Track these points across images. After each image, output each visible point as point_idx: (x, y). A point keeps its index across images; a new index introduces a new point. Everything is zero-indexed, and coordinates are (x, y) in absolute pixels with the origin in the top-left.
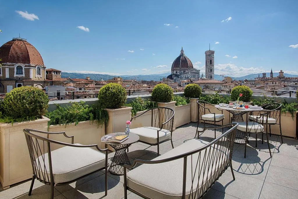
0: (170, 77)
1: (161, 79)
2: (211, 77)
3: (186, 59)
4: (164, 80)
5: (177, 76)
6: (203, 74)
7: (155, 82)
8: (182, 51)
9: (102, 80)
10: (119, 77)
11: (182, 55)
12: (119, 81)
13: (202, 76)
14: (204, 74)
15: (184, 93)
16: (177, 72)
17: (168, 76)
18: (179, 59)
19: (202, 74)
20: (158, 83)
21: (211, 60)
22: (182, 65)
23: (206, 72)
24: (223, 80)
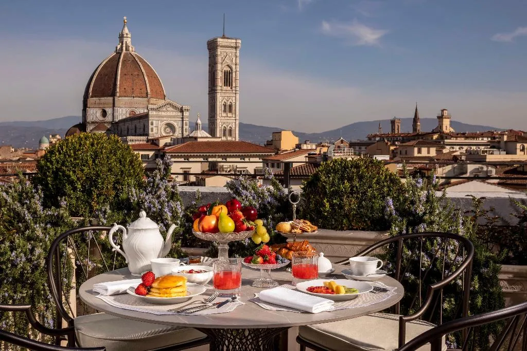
16: (104, 114)
21: (227, 73)
22: (125, 89)
23: (209, 114)
24: (268, 141)
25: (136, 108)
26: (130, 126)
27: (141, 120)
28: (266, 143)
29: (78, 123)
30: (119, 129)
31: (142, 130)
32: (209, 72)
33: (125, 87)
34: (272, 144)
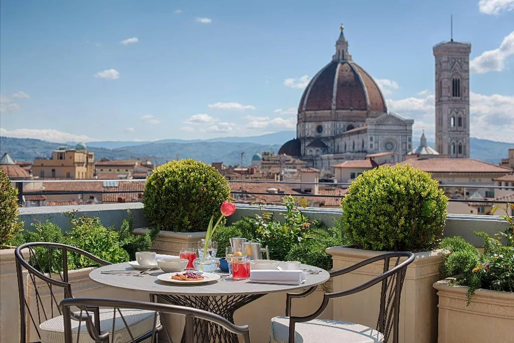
0: (293, 148)
1: (255, 158)
2: (460, 151)
3: (356, 77)
4: (267, 160)
5: (318, 142)
6: (426, 136)
7: (230, 167)
8: (342, 43)
9: (9, 160)
10: (80, 148)
11: (341, 57)
12: (80, 164)
13: (423, 143)
14: (431, 138)
15: (140, 206)
16: (320, 129)
17: (283, 146)
18: (327, 73)
19: (423, 139)
20: (239, 172)
21: (456, 81)
22: (342, 101)
23: (437, 128)
24: (503, 160)
25: (354, 122)
26: (347, 142)
27: (360, 135)
28: (501, 162)
29: (292, 139)
30: (336, 144)
31: (360, 146)
32: (436, 81)
33: (343, 99)
34: (508, 163)
